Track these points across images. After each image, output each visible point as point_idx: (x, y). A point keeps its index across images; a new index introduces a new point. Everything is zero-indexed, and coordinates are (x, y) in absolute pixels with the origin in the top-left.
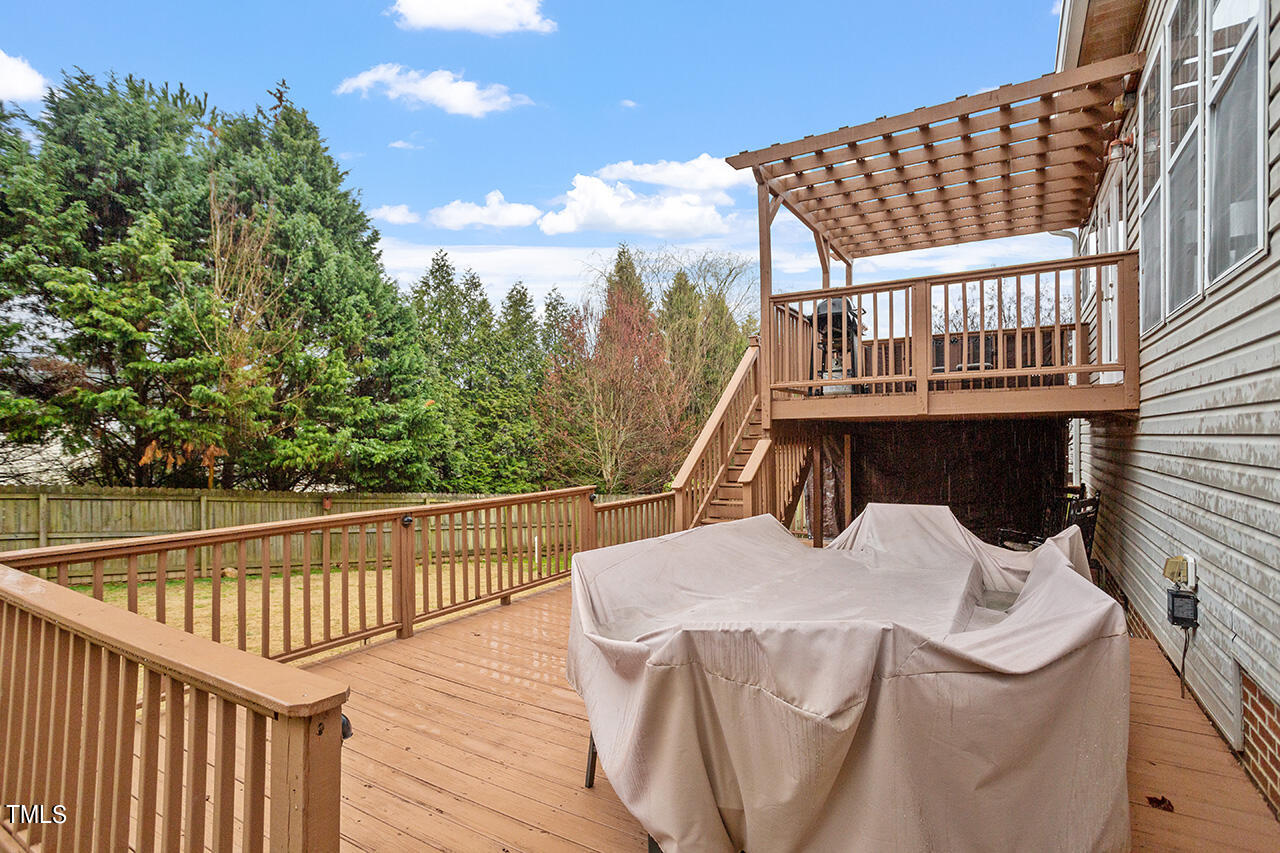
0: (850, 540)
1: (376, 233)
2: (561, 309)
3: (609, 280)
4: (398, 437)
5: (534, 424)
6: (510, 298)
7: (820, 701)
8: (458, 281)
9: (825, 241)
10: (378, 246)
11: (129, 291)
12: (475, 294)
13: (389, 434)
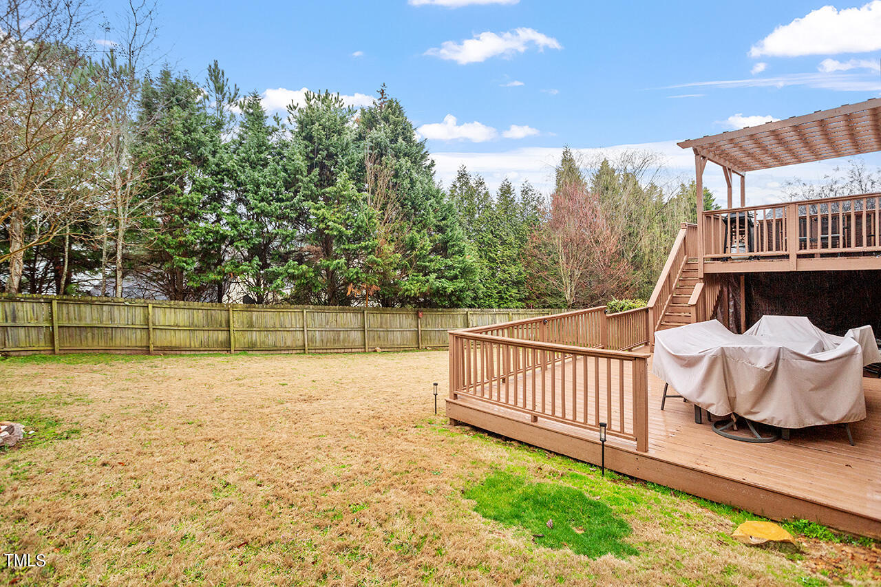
0: (755, 331)
1: (433, 161)
2: (530, 193)
3: (558, 171)
4: (455, 277)
5: (520, 267)
6: (501, 190)
7: (762, 363)
8: (472, 183)
9: (729, 169)
10: (434, 169)
11: (336, 210)
12: (480, 189)
13: (450, 276)
